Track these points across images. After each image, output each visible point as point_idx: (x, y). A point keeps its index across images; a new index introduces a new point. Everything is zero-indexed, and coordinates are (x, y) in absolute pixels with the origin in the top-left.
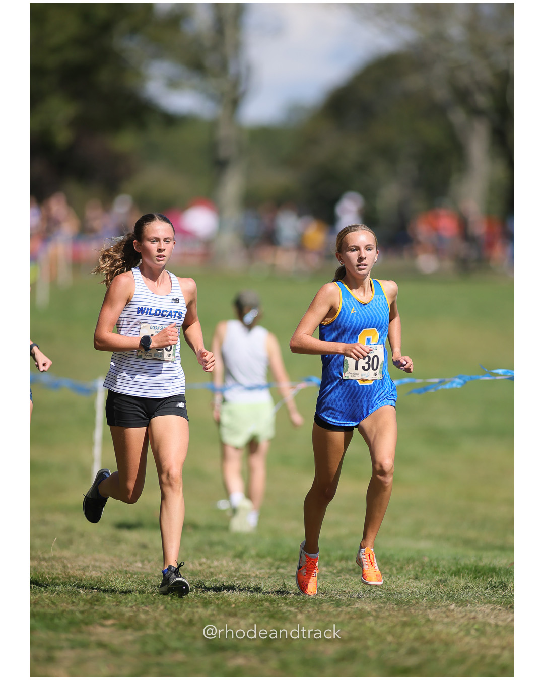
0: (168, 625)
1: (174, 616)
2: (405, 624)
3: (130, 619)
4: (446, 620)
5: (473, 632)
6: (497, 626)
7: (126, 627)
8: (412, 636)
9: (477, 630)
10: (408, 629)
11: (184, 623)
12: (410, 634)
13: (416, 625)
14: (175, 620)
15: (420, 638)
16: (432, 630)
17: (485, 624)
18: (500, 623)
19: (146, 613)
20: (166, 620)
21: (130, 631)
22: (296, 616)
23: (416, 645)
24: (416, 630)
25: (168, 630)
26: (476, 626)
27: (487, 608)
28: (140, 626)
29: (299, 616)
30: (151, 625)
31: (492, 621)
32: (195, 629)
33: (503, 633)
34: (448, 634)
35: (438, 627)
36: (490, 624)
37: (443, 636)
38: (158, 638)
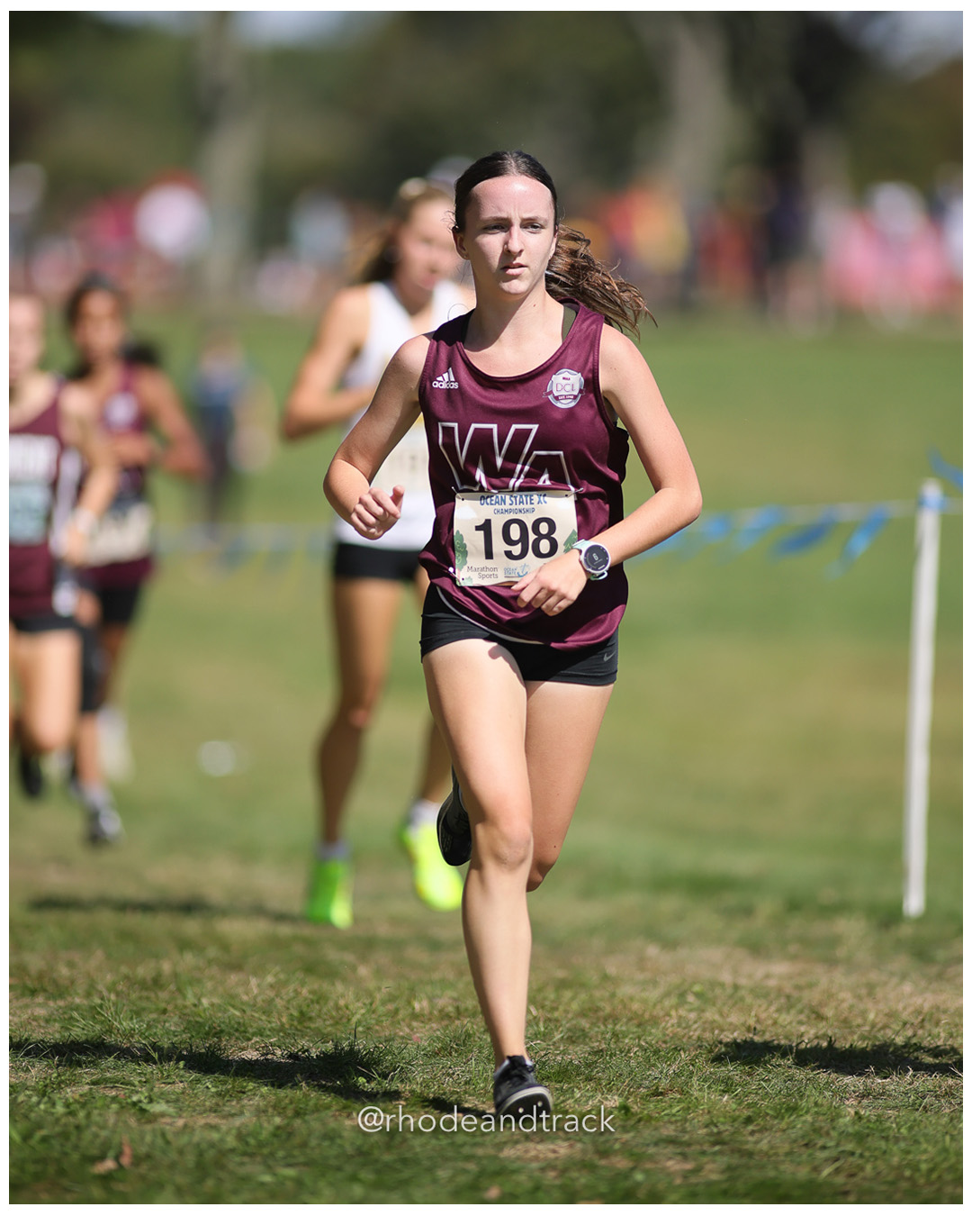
0: (112, 988)
1: (124, 970)
2: (562, 985)
3: (41, 976)
4: (640, 976)
5: (691, 998)
6: (736, 987)
7: (33, 993)
8: (575, 1006)
9: (698, 995)
10: (568, 994)
11: (143, 985)
12: (573, 1002)
13: (583, 986)
14: (127, 978)
15: (590, 1011)
16: (613, 995)
17: (714, 984)
18: (743, 981)
19: (71, 965)
20: (109, 978)
21: (40, 999)
22: (354, 969)
23: (585, 1023)
24: (583, 996)
25: (113, 997)
26: (697, 988)
27: (715, 954)
28: (59, 991)
29: (363, 971)
30: (81, 988)
31: (726, 977)
32: (163, 995)
33: (749, 1000)
34: (644, 1001)
35: (626, 990)
36: (722, 985)
37: (636, 1006)
38: (94, 1012)
